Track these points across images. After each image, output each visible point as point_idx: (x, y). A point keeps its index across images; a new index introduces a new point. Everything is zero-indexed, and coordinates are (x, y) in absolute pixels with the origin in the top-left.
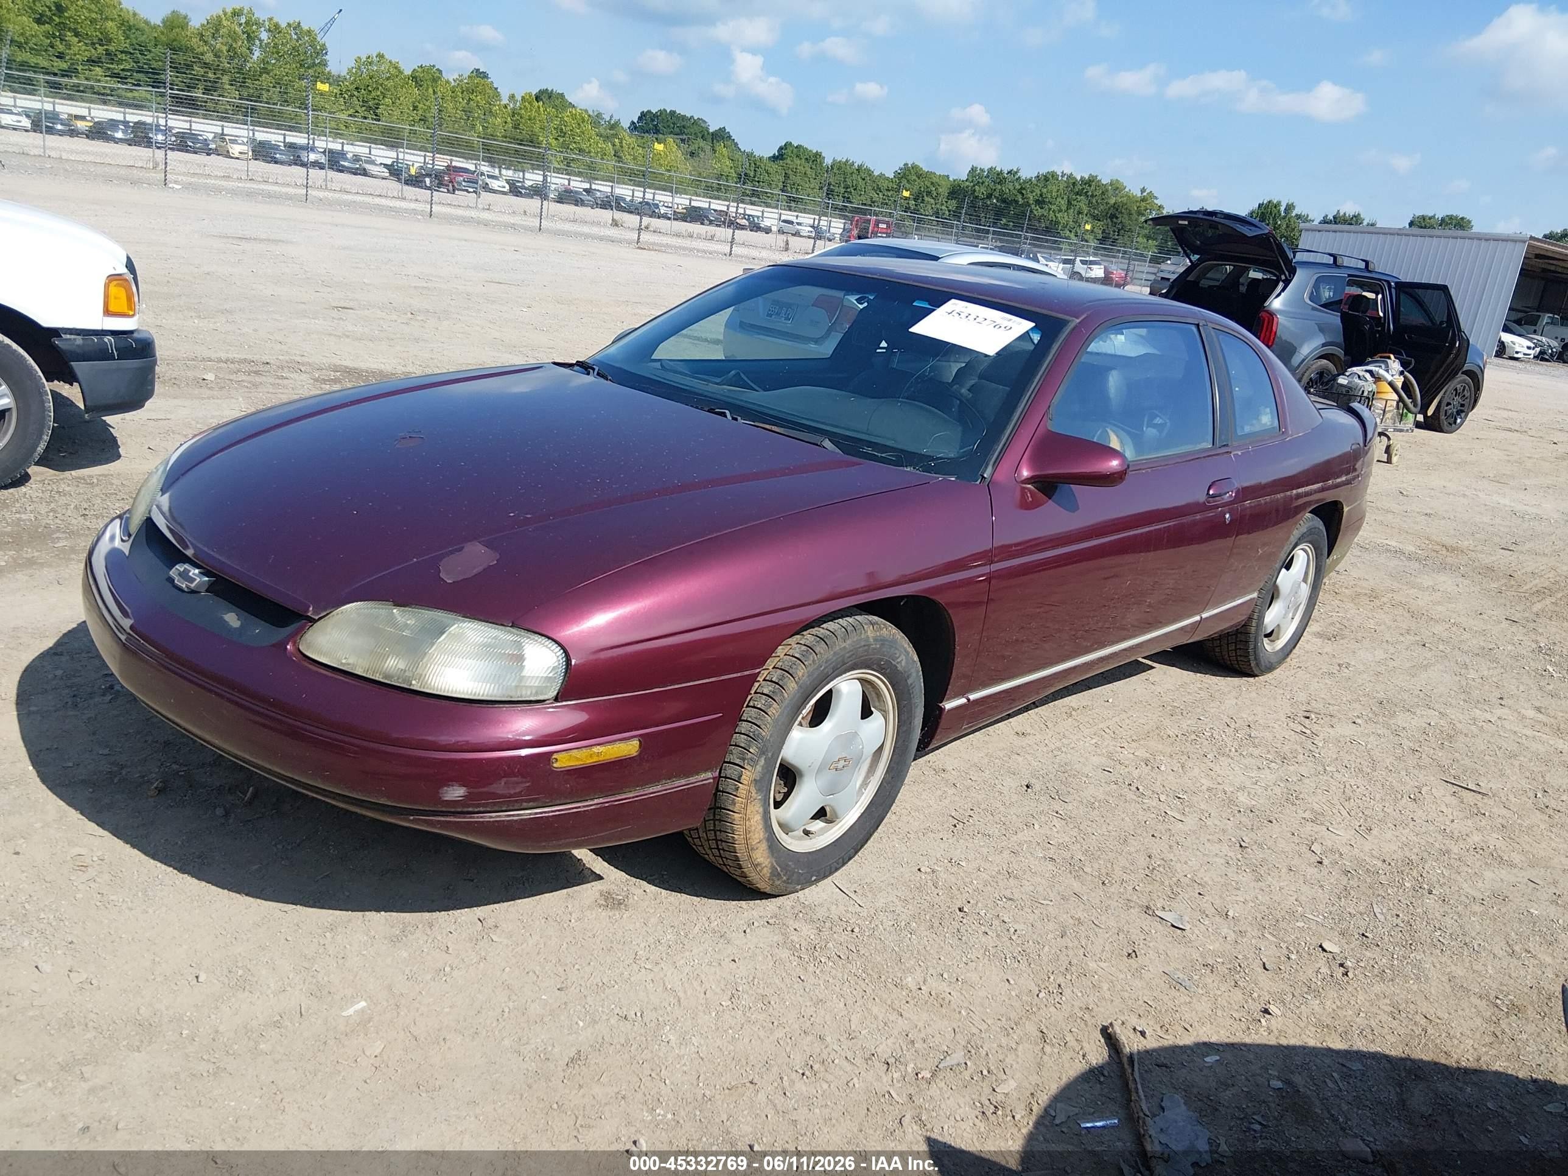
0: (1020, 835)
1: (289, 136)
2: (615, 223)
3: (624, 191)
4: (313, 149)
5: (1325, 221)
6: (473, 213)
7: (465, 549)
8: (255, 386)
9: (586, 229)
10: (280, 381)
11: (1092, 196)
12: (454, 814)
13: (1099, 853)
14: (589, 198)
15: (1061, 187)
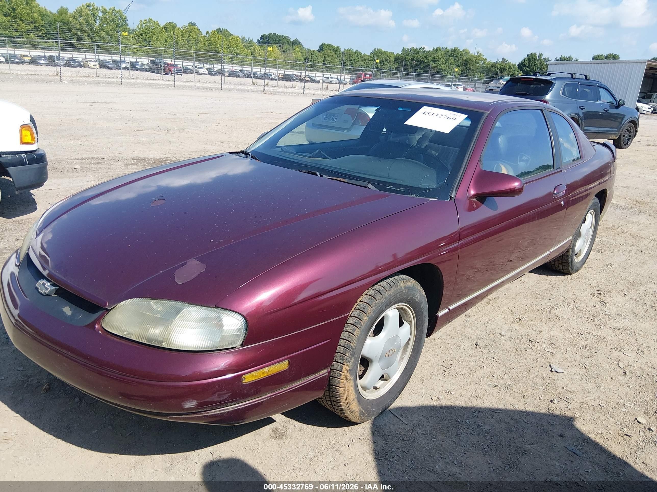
0: (478, 372)
1: (114, 57)
2: (254, 84)
3: (256, 70)
4: (124, 62)
5: (556, 60)
6: (193, 84)
7: (188, 264)
8: (98, 169)
9: (241, 87)
10: (109, 166)
11: (456, 56)
12: (192, 413)
13: (518, 379)
14: (242, 74)
15: (442, 54)
